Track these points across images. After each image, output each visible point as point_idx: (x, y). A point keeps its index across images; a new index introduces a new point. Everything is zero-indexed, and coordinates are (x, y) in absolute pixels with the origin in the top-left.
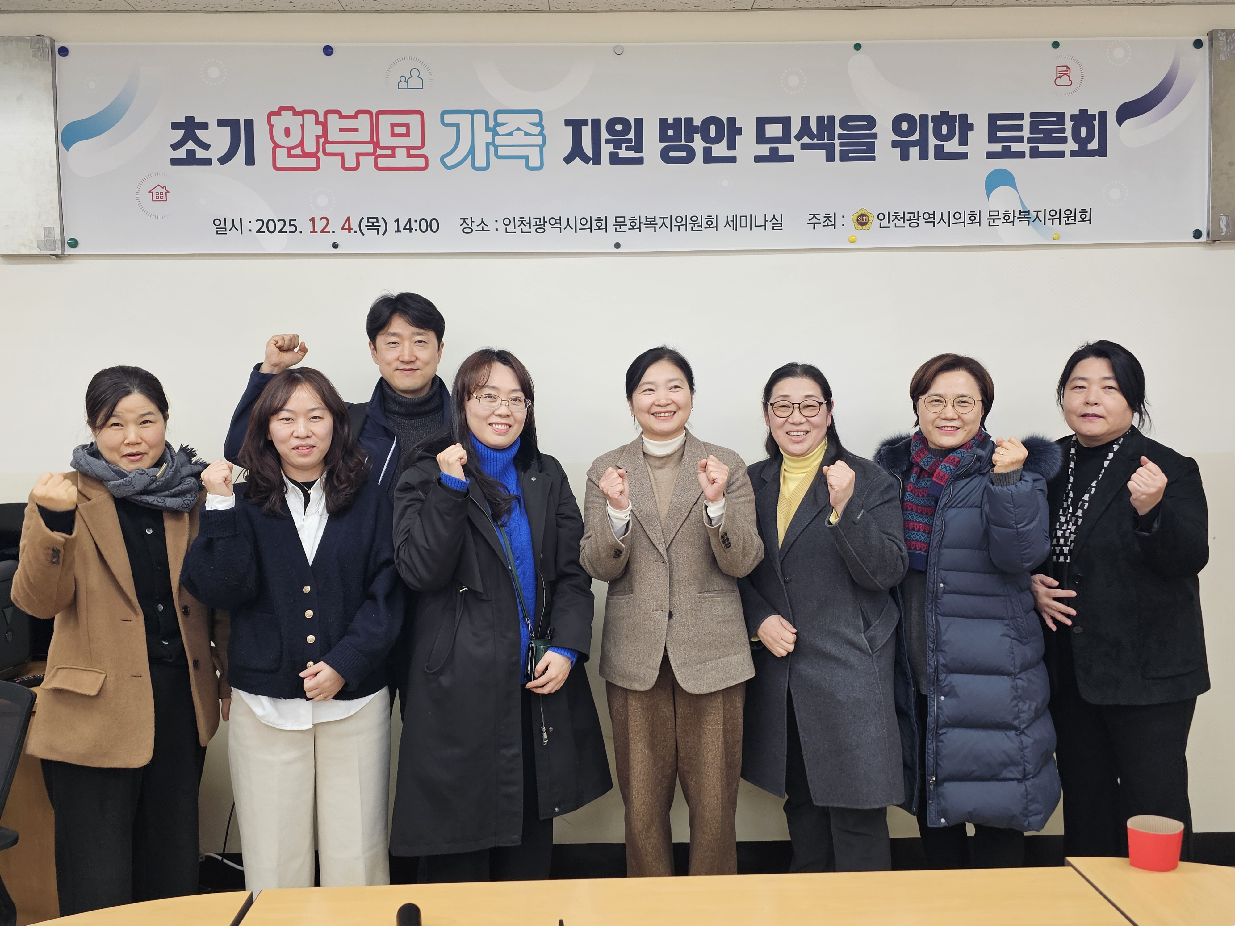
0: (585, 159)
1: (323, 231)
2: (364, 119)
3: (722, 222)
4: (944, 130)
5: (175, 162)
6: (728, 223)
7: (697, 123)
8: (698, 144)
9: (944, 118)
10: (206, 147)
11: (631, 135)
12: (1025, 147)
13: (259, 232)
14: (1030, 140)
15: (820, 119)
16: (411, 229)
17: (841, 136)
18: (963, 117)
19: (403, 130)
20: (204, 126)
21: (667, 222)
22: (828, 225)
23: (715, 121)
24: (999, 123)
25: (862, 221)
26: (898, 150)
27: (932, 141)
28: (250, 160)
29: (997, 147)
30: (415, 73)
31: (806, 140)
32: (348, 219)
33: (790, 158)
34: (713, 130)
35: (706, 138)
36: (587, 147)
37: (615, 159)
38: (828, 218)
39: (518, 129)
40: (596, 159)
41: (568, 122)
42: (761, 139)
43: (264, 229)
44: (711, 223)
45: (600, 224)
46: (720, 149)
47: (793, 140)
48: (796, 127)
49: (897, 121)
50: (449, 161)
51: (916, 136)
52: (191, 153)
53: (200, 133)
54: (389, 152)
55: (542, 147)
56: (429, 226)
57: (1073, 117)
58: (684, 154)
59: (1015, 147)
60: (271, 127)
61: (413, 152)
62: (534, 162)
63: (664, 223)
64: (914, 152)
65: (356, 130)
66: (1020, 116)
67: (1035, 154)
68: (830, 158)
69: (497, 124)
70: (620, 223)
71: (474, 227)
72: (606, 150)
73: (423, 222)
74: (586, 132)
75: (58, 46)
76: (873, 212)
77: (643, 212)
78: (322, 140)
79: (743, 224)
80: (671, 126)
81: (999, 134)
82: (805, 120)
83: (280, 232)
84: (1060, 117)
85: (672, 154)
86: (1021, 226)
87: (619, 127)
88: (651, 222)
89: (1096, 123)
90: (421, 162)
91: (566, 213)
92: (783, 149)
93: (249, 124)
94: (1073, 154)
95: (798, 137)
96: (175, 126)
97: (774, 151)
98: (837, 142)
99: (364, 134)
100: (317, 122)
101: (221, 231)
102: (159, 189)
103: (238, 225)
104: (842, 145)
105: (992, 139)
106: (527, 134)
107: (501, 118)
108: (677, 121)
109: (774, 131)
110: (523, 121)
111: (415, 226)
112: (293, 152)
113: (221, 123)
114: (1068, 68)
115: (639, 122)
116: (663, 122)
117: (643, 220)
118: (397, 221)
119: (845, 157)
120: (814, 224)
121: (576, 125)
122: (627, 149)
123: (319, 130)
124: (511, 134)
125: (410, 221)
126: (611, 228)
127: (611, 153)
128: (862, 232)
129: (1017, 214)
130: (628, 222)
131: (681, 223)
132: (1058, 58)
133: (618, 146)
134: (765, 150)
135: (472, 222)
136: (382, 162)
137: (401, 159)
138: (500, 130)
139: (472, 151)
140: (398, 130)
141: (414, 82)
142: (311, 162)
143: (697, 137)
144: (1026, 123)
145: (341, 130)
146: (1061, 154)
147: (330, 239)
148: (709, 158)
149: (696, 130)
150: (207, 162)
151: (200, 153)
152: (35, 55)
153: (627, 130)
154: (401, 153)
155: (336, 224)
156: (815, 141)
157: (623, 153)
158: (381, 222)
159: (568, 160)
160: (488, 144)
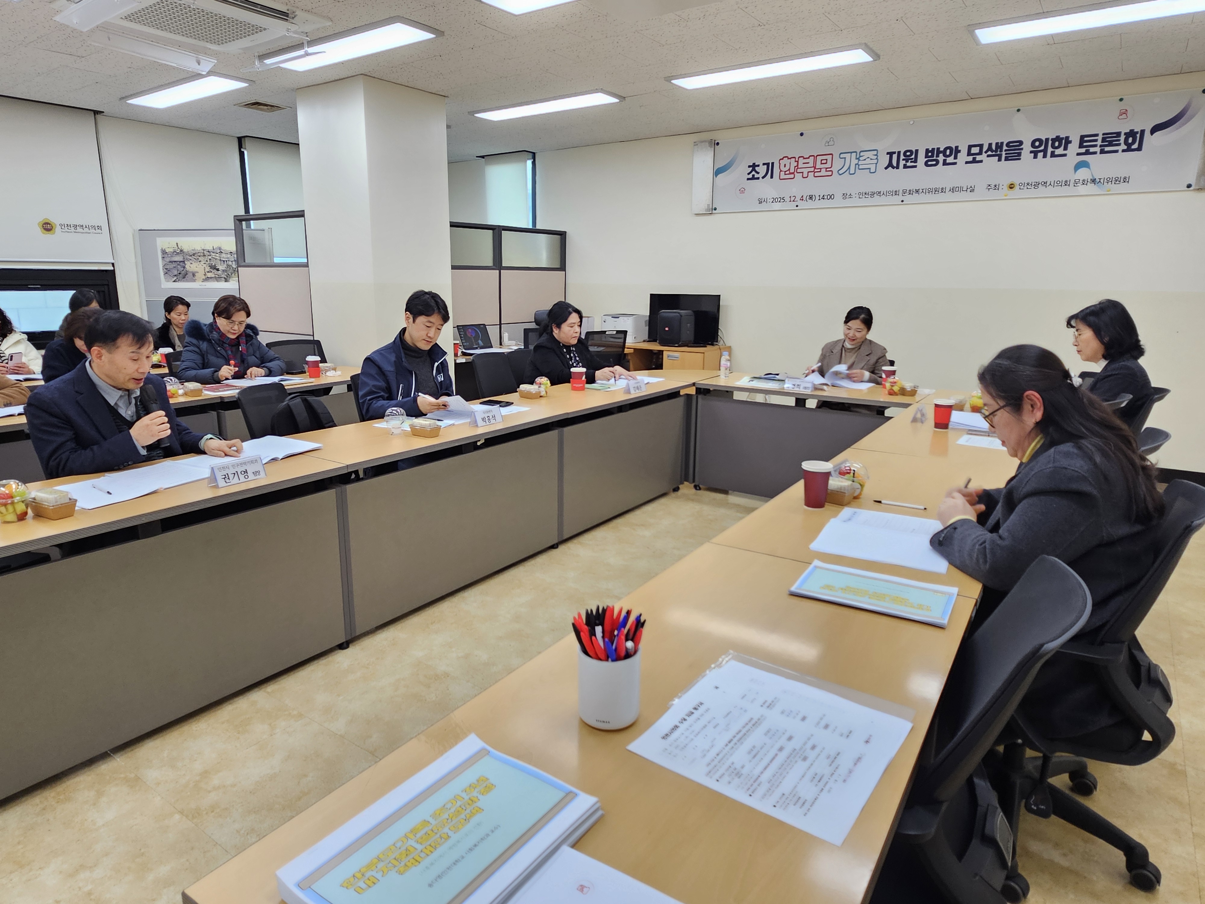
0: (893, 168)
1: (793, 201)
2: (812, 159)
3: (948, 190)
4: (1057, 144)
5: (748, 179)
6: (950, 190)
7: (942, 149)
8: (941, 158)
9: (1058, 139)
10: (758, 173)
11: (913, 157)
12: (1098, 149)
13: (772, 202)
14: (1101, 146)
15: (997, 144)
16: (824, 199)
17: (1006, 150)
18: (1067, 138)
19: (825, 161)
20: (758, 166)
21: (924, 191)
22: (995, 189)
23: (950, 148)
24: (1086, 139)
25: (1011, 187)
26: (1033, 154)
27: (1050, 149)
28: (772, 177)
29: (1083, 150)
30: (832, 139)
31: (990, 153)
32: (802, 197)
33: (981, 161)
34: (948, 152)
35: (945, 155)
36: (894, 163)
37: (905, 167)
38: (995, 186)
39: (868, 158)
40: (898, 167)
41: (888, 153)
42: (969, 154)
43: (774, 201)
44: (943, 190)
45: (896, 193)
46: (950, 160)
47: (984, 153)
48: (985, 148)
49: (1033, 142)
50: (840, 172)
51: (1042, 148)
52: (753, 175)
53: (756, 168)
54: (819, 170)
55: (876, 164)
56: (831, 197)
57: (1125, 134)
58: (934, 163)
59: (1092, 150)
60: (780, 164)
61: (828, 170)
62: (873, 170)
63: (923, 192)
64: (1040, 155)
65: (808, 163)
66: (1097, 135)
67: (1102, 152)
68: (1000, 160)
69: (860, 157)
70: (904, 192)
71: (847, 197)
72: (902, 163)
73: (829, 196)
74: (895, 157)
75: (716, 142)
76: (1017, 182)
77: (914, 187)
78: (797, 167)
79: (957, 190)
80: (930, 152)
81: (1085, 144)
82: (990, 145)
83: (779, 202)
84: (1118, 134)
85: (929, 163)
86: (1091, 186)
87: (908, 154)
88: (917, 191)
89: (1138, 136)
90: (830, 173)
91: (883, 189)
92: (978, 158)
93: (773, 163)
94: (1123, 151)
95: (986, 152)
96: (749, 166)
97: (974, 159)
98: (1004, 153)
99: (811, 164)
100: (796, 161)
101: (760, 203)
102: (742, 189)
103: (766, 200)
104: (1006, 154)
105: (1081, 146)
106: (871, 159)
107: (862, 154)
108: (933, 149)
109: (975, 150)
110: (870, 154)
111: (825, 197)
112: (786, 173)
113: (764, 164)
114: (1126, 110)
115: (917, 151)
116: (927, 151)
117: (914, 191)
118: (819, 196)
119: (1007, 159)
120: (989, 189)
121: (891, 154)
122: (911, 162)
123: (796, 164)
124: (865, 160)
125: (824, 196)
126: (901, 194)
127: (904, 165)
128: (1011, 191)
129: (1089, 180)
130: (908, 192)
131: (930, 191)
132: (1123, 106)
133: (907, 161)
134: (970, 158)
135: (847, 195)
136: (816, 174)
137: (823, 172)
138: (861, 159)
139: (849, 168)
140: (823, 162)
141: (831, 143)
142: (792, 176)
143: (941, 155)
144: (1100, 138)
145: (804, 163)
146: (1116, 151)
147: (796, 203)
148: (945, 163)
149: (941, 152)
150: (758, 178)
151: (756, 176)
152: (709, 146)
153: (911, 155)
154: (823, 170)
155: (798, 199)
156: (994, 153)
157: (909, 164)
158: (814, 197)
159: (886, 168)
160: (856, 164)
